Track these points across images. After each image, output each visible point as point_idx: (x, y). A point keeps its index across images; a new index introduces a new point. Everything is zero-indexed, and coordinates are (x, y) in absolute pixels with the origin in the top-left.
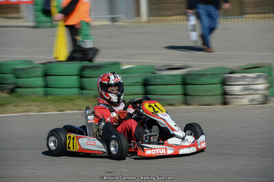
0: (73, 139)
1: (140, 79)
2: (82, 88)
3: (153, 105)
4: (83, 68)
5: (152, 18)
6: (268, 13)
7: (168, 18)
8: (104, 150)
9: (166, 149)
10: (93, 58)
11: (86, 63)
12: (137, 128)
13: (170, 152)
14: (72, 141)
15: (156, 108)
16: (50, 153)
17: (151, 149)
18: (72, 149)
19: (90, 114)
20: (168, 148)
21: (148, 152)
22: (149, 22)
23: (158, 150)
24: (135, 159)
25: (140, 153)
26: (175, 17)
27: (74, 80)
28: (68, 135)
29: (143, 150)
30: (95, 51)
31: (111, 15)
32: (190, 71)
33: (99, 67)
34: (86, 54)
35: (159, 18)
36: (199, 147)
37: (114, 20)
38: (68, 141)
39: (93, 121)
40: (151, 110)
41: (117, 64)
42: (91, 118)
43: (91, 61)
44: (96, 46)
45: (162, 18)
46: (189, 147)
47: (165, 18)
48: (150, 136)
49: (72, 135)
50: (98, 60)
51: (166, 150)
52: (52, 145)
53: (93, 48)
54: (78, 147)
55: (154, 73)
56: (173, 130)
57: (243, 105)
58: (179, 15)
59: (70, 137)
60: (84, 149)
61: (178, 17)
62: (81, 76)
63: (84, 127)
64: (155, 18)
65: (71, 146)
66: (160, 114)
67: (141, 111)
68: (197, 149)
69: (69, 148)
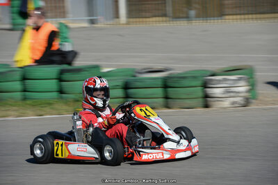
0: (62, 145)
1: (120, 83)
2: (61, 92)
3: (144, 109)
4: (62, 72)
5: (131, 20)
6: (248, 14)
7: (148, 20)
8: (97, 156)
9: (162, 153)
10: (72, 61)
11: (65, 67)
12: (128, 133)
13: (167, 156)
14: (60, 147)
15: (147, 112)
16: (35, 160)
17: (148, 154)
18: (60, 156)
19: (78, 120)
20: (164, 152)
21: (145, 157)
22: (128, 23)
23: (154, 155)
24: (131, 164)
25: (136, 158)
26: (154, 19)
27: (53, 84)
28: (55, 142)
29: (140, 155)
30: (74, 54)
31: (90, 16)
32: (171, 74)
33: (79, 70)
34: (65, 57)
35: (138, 20)
36: (194, 151)
37: (92, 22)
38: (56, 148)
39: (81, 127)
40: (143, 114)
41: (97, 67)
42: (79, 123)
43: (70, 64)
44: (75, 49)
45: (141, 20)
46: (185, 151)
47: (144, 20)
48: (144, 140)
49: (60, 142)
50: (78, 63)
51: (163, 155)
52: (38, 152)
53: (72, 51)
54: (67, 154)
55: (135, 76)
56: (168, 134)
57: (225, 108)
58: (159, 16)
59: (57, 143)
60: (74, 156)
61: (157, 19)
62: (60, 80)
63: (71, 133)
64: (134, 20)
65: (59, 152)
66: (152, 118)
67: (133, 115)
68: (192, 152)
69: (57, 155)
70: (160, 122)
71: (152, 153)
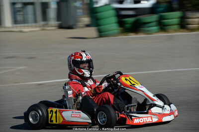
0: (56, 112)
3: (128, 78)
9: (151, 117)
13: (155, 120)
14: (54, 114)
15: (131, 81)
17: (139, 118)
18: (54, 122)
19: (69, 90)
20: (153, 116)
21: (136, 121)
23: (145, 119)
25: (129, 122)
28: (49, 110)
29: (132, 119)
38: (50, 115)
39: (72, 96)
40: (128, 83)
48: (131, 106)
49: (54, 110)
51: (152, 119)
54: (62, 120)
56: (153, 100)
59: (52, 111)
60: (68, 122)
65: (54, 119)
66: (137, 87)
67: (119, 84)
68: (174, 116)
69: (52, 121)
70: (144, 89)
71: (142, 118)
